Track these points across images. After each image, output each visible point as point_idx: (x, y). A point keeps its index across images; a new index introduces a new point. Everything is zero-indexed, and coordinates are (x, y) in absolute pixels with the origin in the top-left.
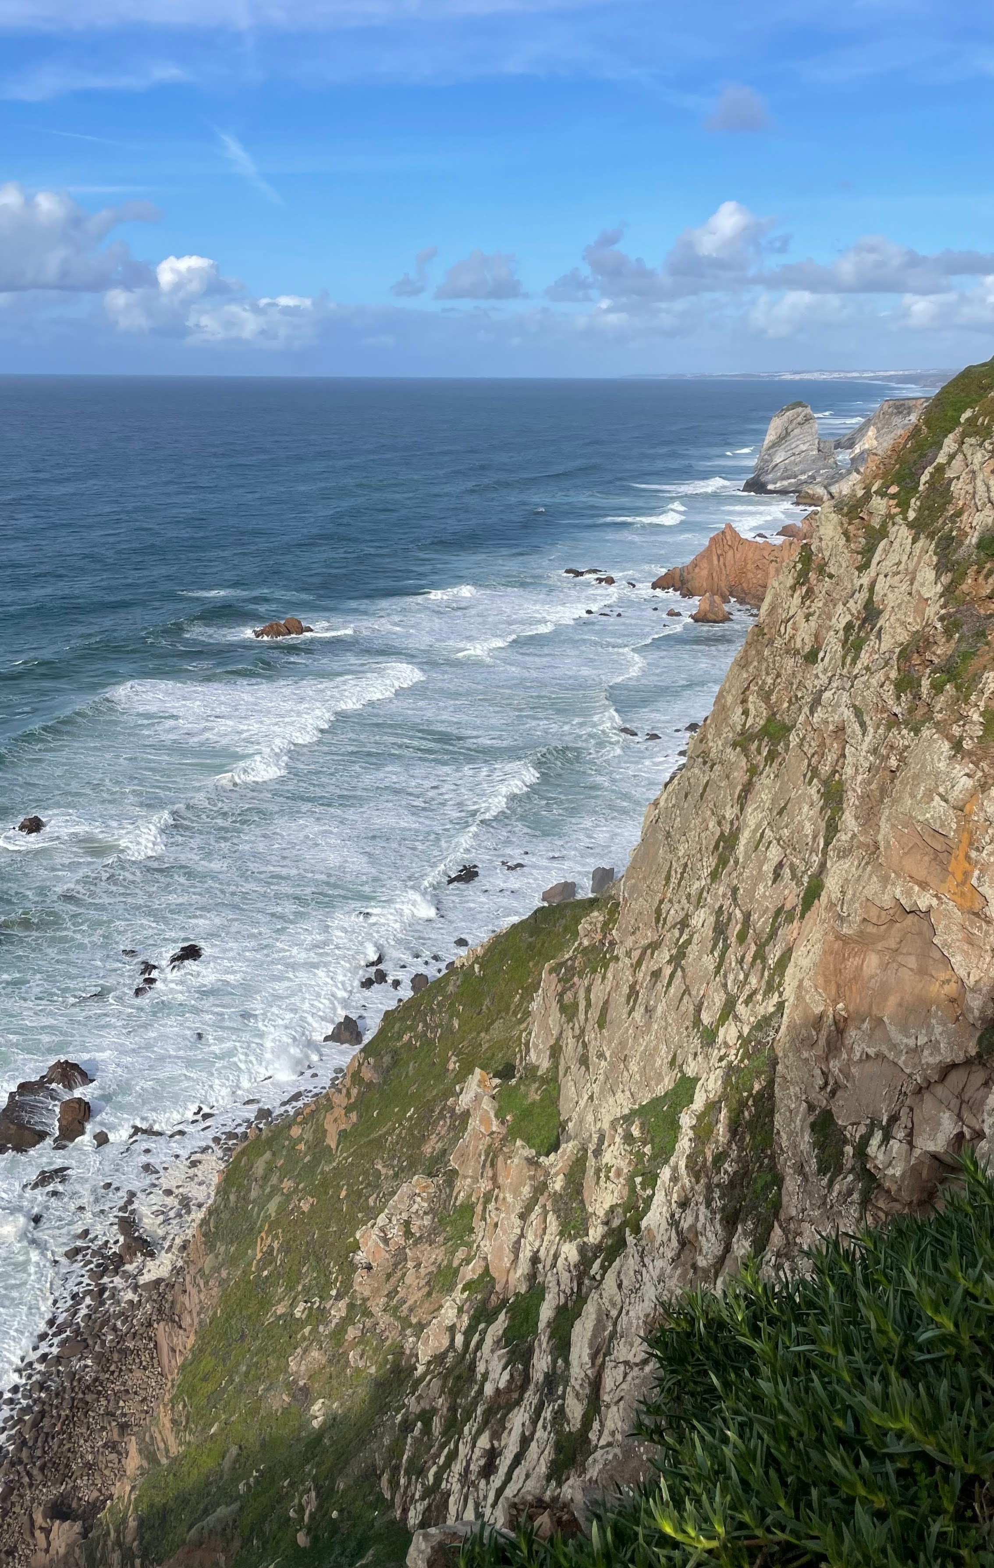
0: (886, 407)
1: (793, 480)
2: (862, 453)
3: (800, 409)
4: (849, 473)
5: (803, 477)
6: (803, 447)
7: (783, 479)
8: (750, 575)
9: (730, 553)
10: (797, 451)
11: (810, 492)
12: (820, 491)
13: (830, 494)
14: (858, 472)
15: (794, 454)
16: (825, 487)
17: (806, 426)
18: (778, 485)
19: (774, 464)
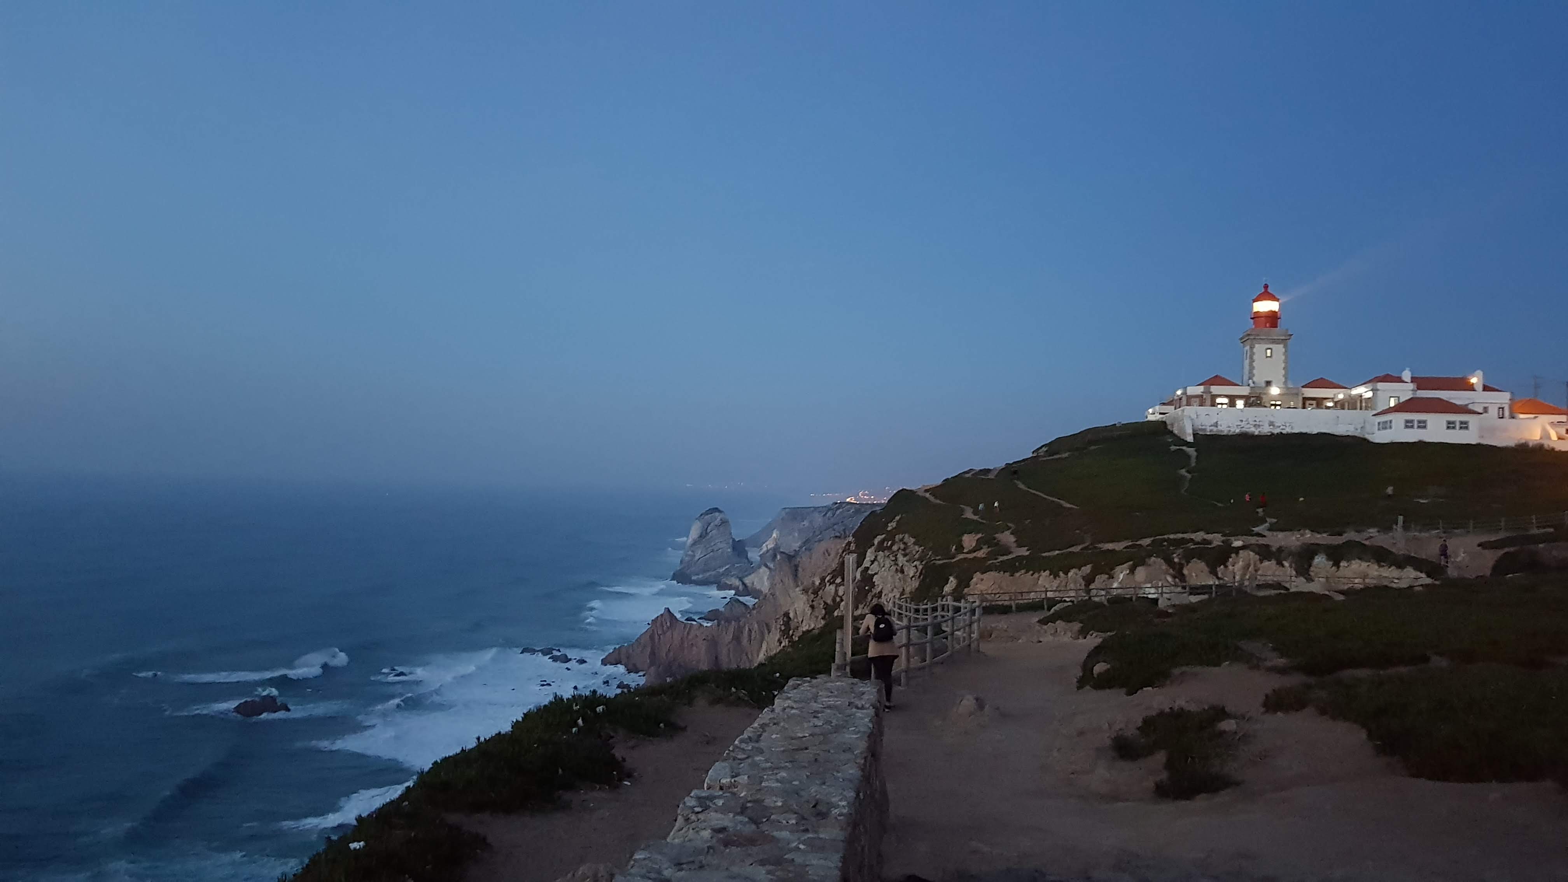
0: (783, 513)
1: (713, 573)
2: (768, 551)
3: (717, 514)
4: (760, 567)
5: (722, 570)
6: (720, 545)
7: (705, 571)
8: (686, 651)
9: (669, 633)
10: (715, 548)
11: (727, 582)
12: (737, 583)
13: (744, 584)
14: (767, 566)
15: (713, 551)
16: (741, 579)
17: (721, 529)
18: (700, 576)
19: (697, 558)
